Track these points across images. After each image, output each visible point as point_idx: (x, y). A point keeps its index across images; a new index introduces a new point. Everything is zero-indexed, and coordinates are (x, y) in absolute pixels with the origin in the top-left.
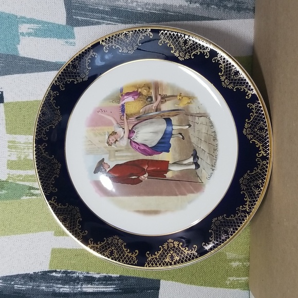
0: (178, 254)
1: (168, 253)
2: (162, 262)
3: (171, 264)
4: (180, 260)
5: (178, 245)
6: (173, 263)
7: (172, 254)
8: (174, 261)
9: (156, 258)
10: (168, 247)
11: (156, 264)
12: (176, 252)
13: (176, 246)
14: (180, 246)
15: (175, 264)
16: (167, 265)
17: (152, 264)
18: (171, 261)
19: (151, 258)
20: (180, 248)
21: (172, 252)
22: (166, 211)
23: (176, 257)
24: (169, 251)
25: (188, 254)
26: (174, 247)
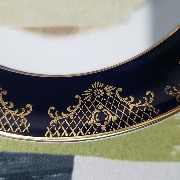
0: (114, 110)
1: (92, 109)
2: (81, 125)
3: (99, 130)
4: (118, 121)
5: (114, 92)
6: (103, 128)
7: (101, 110)
8: (106, 123)
9: (69, 120)
10: (93, 97)
11: (69, 131)
12: (109, 106)
13: (109, 94)
14: (117, 95)
15: (108, 129)
16: (92, 131)
17: (61, 131)
18: (99, 124)
19: (59, 118)
20: (117, 98)
21: (100, 107)
22: (89, 27)
23: (111, 116)
24: (96, 104)
25: (135, 109)
26: (105, 96)
